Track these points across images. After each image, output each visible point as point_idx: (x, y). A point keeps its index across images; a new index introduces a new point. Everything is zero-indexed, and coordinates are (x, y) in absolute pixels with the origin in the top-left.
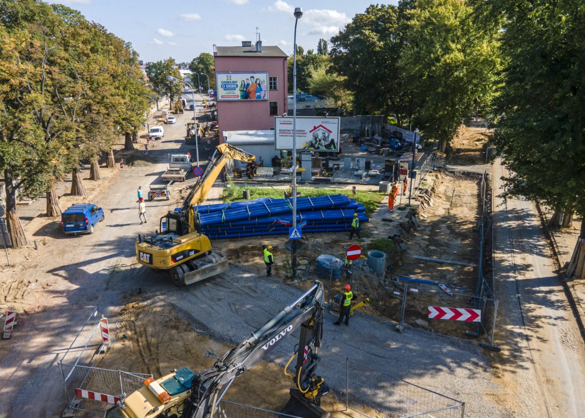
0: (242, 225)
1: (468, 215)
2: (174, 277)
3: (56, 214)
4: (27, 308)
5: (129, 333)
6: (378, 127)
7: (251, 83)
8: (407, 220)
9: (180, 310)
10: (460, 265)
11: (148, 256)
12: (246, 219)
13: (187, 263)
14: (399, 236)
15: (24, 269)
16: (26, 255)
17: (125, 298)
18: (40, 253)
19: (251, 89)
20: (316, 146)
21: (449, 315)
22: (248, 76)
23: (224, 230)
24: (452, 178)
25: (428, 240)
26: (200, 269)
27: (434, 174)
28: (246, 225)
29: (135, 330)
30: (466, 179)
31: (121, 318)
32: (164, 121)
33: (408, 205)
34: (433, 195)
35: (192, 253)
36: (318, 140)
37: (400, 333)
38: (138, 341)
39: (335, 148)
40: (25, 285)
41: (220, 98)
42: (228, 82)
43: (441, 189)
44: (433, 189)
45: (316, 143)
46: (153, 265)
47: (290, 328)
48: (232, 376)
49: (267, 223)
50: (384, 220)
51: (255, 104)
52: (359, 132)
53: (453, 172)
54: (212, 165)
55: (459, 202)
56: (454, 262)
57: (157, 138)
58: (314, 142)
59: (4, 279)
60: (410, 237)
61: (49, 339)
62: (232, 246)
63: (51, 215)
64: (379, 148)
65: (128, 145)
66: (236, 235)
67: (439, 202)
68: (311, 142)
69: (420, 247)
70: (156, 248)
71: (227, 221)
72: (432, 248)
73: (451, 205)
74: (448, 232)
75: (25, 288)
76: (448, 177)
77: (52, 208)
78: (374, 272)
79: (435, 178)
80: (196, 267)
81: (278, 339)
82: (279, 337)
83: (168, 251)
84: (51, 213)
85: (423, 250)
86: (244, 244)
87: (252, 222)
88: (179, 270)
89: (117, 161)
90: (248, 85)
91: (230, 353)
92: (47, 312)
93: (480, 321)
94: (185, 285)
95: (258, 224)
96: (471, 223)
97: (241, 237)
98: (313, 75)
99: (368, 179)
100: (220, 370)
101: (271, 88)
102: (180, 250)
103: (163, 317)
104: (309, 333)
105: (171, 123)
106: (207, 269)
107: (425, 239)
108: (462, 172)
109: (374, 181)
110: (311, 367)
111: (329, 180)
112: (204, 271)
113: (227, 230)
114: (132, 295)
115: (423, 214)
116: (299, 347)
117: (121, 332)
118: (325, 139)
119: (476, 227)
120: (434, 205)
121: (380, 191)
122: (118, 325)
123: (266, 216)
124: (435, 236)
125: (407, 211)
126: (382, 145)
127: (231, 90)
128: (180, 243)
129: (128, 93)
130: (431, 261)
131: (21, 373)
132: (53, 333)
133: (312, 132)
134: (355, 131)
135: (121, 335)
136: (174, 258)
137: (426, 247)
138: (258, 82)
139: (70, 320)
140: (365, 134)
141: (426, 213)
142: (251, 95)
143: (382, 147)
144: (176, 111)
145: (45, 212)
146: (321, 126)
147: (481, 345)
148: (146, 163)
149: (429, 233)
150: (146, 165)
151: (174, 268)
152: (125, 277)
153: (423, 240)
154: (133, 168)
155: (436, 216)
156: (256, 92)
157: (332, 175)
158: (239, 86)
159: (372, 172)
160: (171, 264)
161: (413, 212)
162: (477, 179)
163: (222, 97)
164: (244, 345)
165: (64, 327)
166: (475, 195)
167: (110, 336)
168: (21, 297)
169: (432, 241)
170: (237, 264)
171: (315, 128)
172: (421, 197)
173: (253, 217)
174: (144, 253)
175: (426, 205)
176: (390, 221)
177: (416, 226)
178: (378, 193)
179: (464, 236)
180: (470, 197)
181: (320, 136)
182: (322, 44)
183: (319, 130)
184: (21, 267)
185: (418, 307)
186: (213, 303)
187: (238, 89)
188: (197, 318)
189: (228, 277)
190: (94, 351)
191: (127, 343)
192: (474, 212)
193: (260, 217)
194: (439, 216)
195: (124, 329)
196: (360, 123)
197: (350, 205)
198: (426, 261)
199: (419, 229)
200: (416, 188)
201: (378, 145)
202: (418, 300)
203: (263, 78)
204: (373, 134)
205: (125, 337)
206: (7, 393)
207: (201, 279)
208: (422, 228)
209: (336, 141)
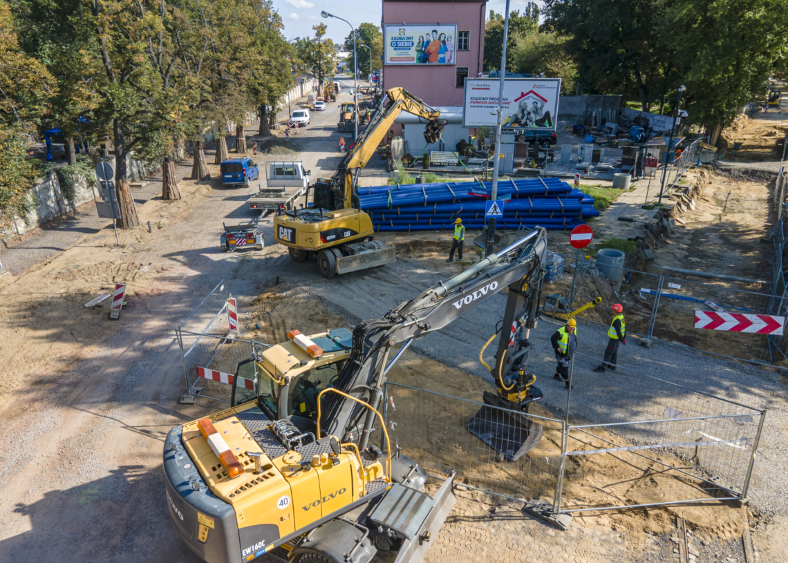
0: (415, 213)
1: (752, 224)
2: (322, 265)
3: (173, 197)
4: (137, 290)
5: (263, 324)
6: (611, 113)
7: (432, 40)
8: (656, 221)
9: (329, 304)
10: (740, 281)
11: (290, 231)
12: (421, 204)
13: (340, 247)
14: (643, 239)
15: (136, 251)
16: (138, 236)
17: (257, 288)
18: (154, 237)
19: (432, 48)
20: (523, 121)
21: (730, 322)
22: (429, 29)
23: (389, 219)
24: (726, 179)
25: (688, 250)
26: (357, 255)
27: (697, 170)
28: (420, 213)
29: (271, 321)
30: (748, 180)
31: (252, 308)
32: (310, 108)
33: (657, 204)
34: (696, 197)
35: (347, 234)
36: (526, 112)
37: (647, 347)
38: (273, 333)
39: (550, 125)
40: (136, 267)
41: (388, 62)
42: (400, 38)
43: (708, 191)
44: (696, 189)
45: (523, 118)
46: (296, 245)
47: (494, 286)
48: (410, 334)
49: (450, 212)
50: (620, 219)
51: (436, 70)
52: (582, 119)
53: (729, 171)
54: (379, 117)
55: (736, 206)
56: (731, 277)
57: (301, 125)
58: (520, 116)
59: (112, 259)
60: (659, 245)
61: (164, 323)
62: (401, 239)
63: (168, 198)
64: (613, 138)
65: (264, 129)
66: (405, 227)
67: (704, 206)
68: (516, 116)
69: (676, 257)
70: (299, 222)
71: (395, 206)
72: (694, 259)
73: (724, 211)
74: (721, 242)
75: (136, 271)
76: (720, 178)
77: (168, 188)
78: (606, 278)
79: (699, 175)
80: (353, 252)
81: (476, 298)
82: (478, 295)
83: (317, 225)
84: (168, 195)
85: (679, 260)
86: (416, 239)
87: (430, 208)
88: (329, 255)
89: (249, 147)
90: (428, 42)
91: (407, 305)
92: (163, 297)
93: (781, 334)
94: (337, 274)
95: (438, 212)
96: (758, 232)
97: (412, 230)
98: (518, 44)
99: (596, 173)
100: (393, 320)
101: (460, 47)
102: (333, 227)
103: (306, 310)
104: (521, 303)
105: (318, 110)
106: (367, 256)
107: (683, 249)
108: (743, 170)
109: (605, 176)
110: (518, 355)
111: (539, 172)
112: (363, 258)
113: (393, 219)
114: (266, 286)
115: (679, 219)
116: (504, 324)
117: (252, 322)
118: (536, 111)
119: (766, 237)
120: (696, 208)
121: (614, 187)
122: (248, 315)
123: (449, 201)
124: (698, 246)
125: (656, 210)
126: (617, 134)
127: (404, 49)
128: (332, 217)
129: (266, 48)
130: (692, 275)
131: (131, 354)
132: (169, 317)
133: (518, 102)
134: (577, 118)
135: (253, 325)
136: (324, 235)
137: (684, 258)
138: (442, 39)
139: (190, 306)
140: (591, 122)
141: (685, 218)
142: (431, 57)
143: (617, 138)
144: (326, 97)
145: (161, 195)
146: (531, 91)
147: (779, 371)
148: (287, 150)
149: (689, 242)
150: (286, 153)
151: (322, 250)
152: (258, 267)
153: (679, 249)
154: (270, 155)
155: (700, 223)
156: (439, 53)
157: (542, 167)
158: (416, 44)
159: (603, 165)
160: (319, 244)
161: (666, 213)
162: (767, 180)
163: (391, 59)
164: (427, 295)
165: (182, 312)
166: (764, 200)
167: (239, 326)
168: (131, 279)
169: (692, 251)
170: (407, 259)
171: (523, 95)
172: (678, 196)
173: (431, 203)
174: (284, 227)
175: (684, 207)
176: (631, 220)
177: (669, 232)
178: (611, 189)
179: (746, 247)
180: (756, 203)
181: (530, 107)
182: (532, 10)
183: (528, 98)
184: (131, 249)
185: (672, 327)
186: (374, 298)
187: (413, 48)
188: (352, 312)
189: (395, 271)
190: (219, 340)
191: (260, 334)
192: (763, 220)
193: (440, 202)
194: (705, 223)
195: (256, 319)
196: (585, 105)
197: (572, 193)
198: (684, 274)
199: (673, 236)
200: (670, 186)
201: (612, 135)
202: (672, 319)
203: (450, 32)
204: (603, 122)
205: (257, 328)
206: (113, 373)
207: (358, 269)
208: (678, 235)
209: (552, 115)
